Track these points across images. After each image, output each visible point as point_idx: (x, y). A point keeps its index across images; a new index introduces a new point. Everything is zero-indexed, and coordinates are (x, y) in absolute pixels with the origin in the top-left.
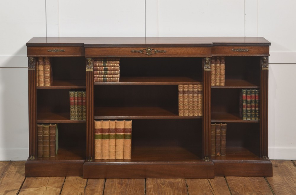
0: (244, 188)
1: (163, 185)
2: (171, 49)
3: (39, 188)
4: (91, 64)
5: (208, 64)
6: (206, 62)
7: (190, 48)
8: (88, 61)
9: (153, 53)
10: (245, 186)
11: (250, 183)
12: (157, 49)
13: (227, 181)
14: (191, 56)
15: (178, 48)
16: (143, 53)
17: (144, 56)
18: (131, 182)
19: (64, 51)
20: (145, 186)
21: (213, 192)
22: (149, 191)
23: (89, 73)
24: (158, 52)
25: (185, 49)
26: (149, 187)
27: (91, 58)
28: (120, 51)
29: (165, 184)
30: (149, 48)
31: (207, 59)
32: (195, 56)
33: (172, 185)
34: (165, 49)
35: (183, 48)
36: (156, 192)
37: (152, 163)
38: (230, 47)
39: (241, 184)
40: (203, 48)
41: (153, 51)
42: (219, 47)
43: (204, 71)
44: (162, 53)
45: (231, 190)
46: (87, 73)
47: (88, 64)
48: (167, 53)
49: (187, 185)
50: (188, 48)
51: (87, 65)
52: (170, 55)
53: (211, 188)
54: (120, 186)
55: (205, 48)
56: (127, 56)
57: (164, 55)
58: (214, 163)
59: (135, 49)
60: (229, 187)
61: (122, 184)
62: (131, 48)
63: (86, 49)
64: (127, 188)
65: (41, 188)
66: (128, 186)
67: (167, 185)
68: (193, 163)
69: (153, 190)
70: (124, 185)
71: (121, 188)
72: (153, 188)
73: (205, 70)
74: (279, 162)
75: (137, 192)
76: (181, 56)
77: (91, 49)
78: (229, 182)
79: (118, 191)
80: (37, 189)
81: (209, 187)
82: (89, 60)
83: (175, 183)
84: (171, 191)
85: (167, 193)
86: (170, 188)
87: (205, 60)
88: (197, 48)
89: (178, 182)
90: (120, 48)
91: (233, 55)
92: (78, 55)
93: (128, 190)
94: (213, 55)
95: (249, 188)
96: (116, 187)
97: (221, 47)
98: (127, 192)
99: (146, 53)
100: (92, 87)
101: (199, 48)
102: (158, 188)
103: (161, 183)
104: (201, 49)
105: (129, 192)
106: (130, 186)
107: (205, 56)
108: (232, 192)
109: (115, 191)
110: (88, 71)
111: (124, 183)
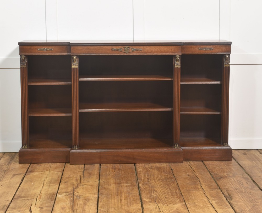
0: (221, 170)
1: (151, 169)
2: (147, 48)
3: (42, 172)
4: (76, 61)
5: (178, 61)
6: (176, 59)
7: (163, 46)
8: (73, 58)
9: (131, 51)
10: (221, 169)
11: (225, 166)
12: (134, 48)
13: (205, 166)
14: (164, 54)
15: (152, 47)
16: (122, 51)
17: (122, 54)
18: (123, 167)
19: (52, 50)
20: (136, 170)
21: (195, 174)
22: (140, 173)
23: (74, 69)
24: (135, 50)
25: (158, 47)
26: (139, 170)
27: (76, 56)
28: (102, 49)
29: (152, 168)
30: (127, 46)
31: (178, 57)
32: (167, 54)
33: (159, 169)
34: (141, 48)
35: (157, 46)
36: (146, 174)
37: (130, 150)
38: (197, 46)
39: (218, 168)
40: (174, 46)
41: (131, 49)
42: (188, 46)
43: (174, 67)
44: (139, 52)
45: (210, 172)
46: (72, 69)
47: (74, 61)
48: (142, 51)
49: (171, 169)
50: (161, 46)
51: (73, 63)
52: (146, 53)
53: (193, 171)
54: (113, 170)
55: (176, 47)
56: (108, 54)
57: (140, 53)
58: (182, 150)
59: (115, 48)
60: (208, 170)
61: (115, 169)
62: (111, 47)
63: (72, 48)
64: (120, 172)
65: (44, 172)
66: (121, 170)
67: (155, 169)
68: (165, 150)
69: (143, 173)
70: (117, 169)
71: (115, 172)
72: (143, 171)
73: (176, 66)
74: (247, 151)
75: (129, 175)
76: (155, 54)
77: (76, 47)
78: (207, 166)
79: (112, 174)
80: (41, 173)
81: (191, 170)
82: (75, 58)
83: (161, 167)
84: (159, 173)
85: (155, 175)
86: (157, 171)
87: (176, 57)
88: (168, 47)
89: (164, 167)
90: (101, 47)
91: (199, 53)
92: (64, 54)
93: (121, 173)
94: (183, 53)
95: (226, 170)
96: (110, 171)
97: (189, 46)
98: (120, 175)
99: (124, 51)
100: (77, 82)
101: (171, 46)
102: (147, 171)
103: (149, 168)
104: (172, 47)
105: (122, 174)
106: (122, 170)
107: (176, 54)
108: (211, 173)
109: (110, 174)
110: (73, 68)
111: (117, 168)
